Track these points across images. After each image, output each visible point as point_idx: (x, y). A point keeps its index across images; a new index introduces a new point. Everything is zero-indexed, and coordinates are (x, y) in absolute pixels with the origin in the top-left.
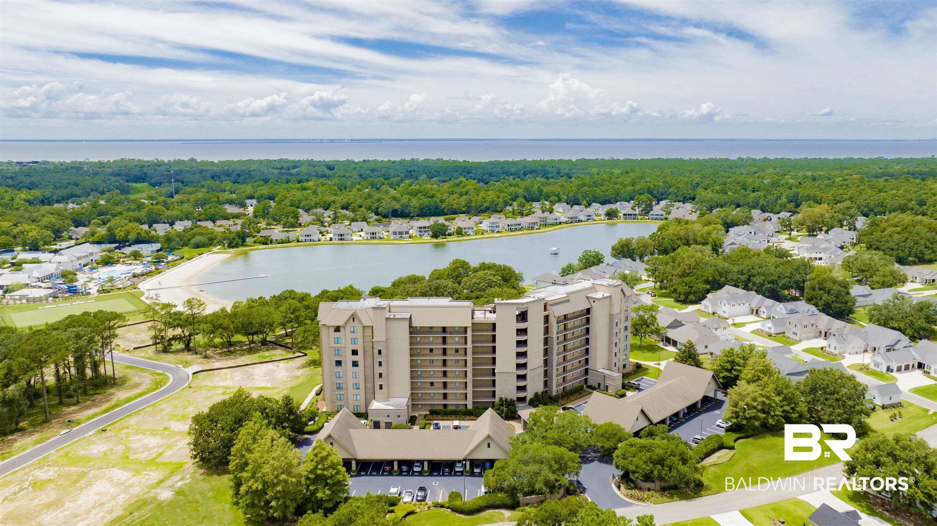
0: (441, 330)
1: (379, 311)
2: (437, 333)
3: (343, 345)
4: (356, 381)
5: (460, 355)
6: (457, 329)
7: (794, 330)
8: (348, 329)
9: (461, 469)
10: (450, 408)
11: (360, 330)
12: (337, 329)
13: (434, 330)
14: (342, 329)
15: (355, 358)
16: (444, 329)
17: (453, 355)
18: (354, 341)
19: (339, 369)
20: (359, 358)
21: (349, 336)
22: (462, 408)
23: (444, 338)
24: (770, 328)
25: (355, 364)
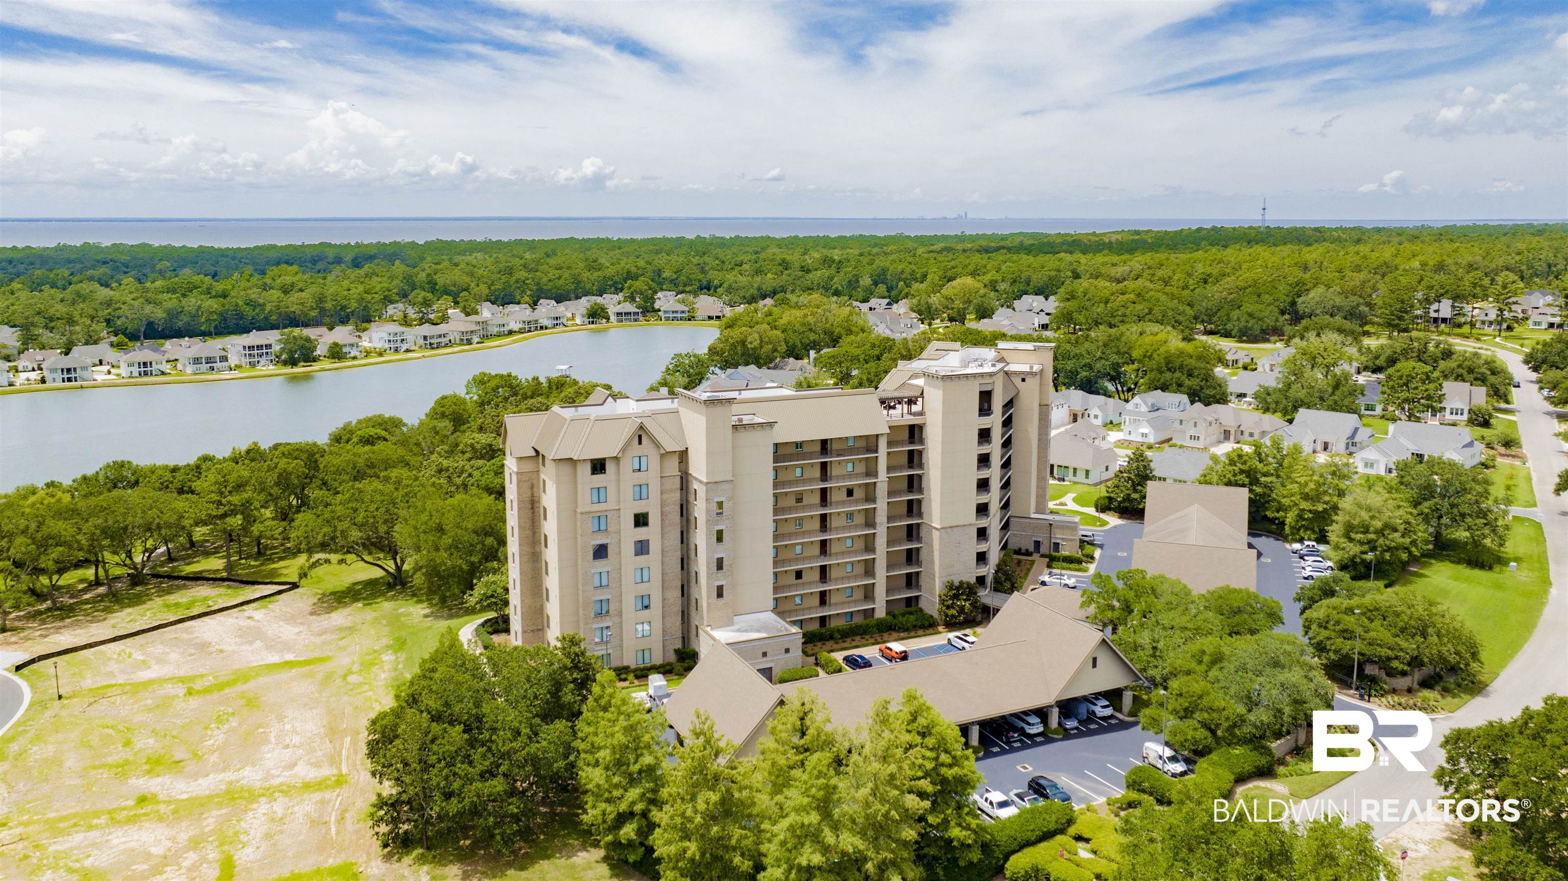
0: (818, 448)
1: (719, 410)
2: (810, 455)
3: (611, 505)
4: (643, 589)
5: (857, 502)
6: (851, 443)
7: (1193, 432)
8: (628, 465)
9: (1040, 729)
10: (834, 624)
11: (654, 461)
12: (598, 466)
13: (806, 449)
14: (610, 467)
15: (642, 533)
16: (824, 445)
17: (842, 503)
18: (641, 491)
19: (602, 565)
20: (649, 533)
21: (629, 479)
22: (858, 620)
23: (824, 466)
24: (1144, 435)
25: (642, 548)
